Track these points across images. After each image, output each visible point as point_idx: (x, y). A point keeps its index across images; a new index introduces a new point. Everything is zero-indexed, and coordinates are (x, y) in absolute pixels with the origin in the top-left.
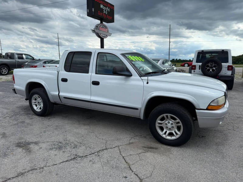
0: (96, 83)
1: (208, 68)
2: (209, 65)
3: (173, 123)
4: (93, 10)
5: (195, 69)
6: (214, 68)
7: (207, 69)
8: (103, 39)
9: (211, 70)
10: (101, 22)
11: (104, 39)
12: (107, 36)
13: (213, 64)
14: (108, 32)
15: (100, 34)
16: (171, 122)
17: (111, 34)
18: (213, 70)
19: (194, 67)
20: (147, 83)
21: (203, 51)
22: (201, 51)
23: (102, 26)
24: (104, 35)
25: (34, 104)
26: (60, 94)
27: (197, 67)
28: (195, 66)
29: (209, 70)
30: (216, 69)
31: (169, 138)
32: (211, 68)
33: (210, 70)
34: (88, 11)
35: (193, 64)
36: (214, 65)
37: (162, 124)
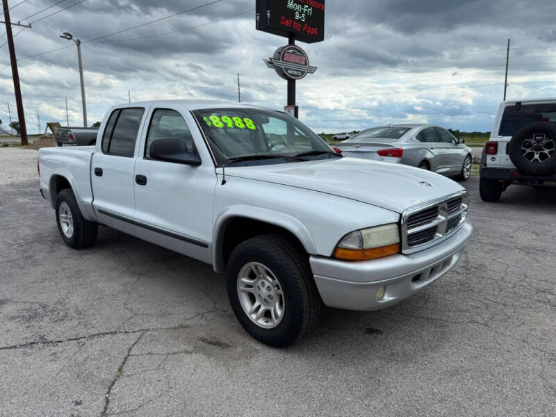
0: (141, 180)
1: (528, 151)
2: (533, 141)
3: (270, 285)
4: (268, 14)
5: (495, 152)
6: (546, 151)
7: (525, 151)
8: (294, 81)
9: (537, 156)
10: (291, 42)
11: (296, 81)
12: (303, 73)
13: (542, 139)
14: (306, 63)
15: (287, 70)
16: (267, 284)
17: (316, 68)
18: (543, 156)
19: (492, 148)
20: (224, 182)
21: (519, 104)
22: (514, 104)
23: (290, 51)
24: (296, 73)
25: (64, 222)
26: (93, 203)
27: (502, 149)
28: (495, 145)
29: (531, 155)
30: (550, 153)
31: (262, 323)
32: (538, 149)
33: (533, 156)
34: (258, 17)
35: (492, 139)
36: (545, 142)
37: (251, 287)
